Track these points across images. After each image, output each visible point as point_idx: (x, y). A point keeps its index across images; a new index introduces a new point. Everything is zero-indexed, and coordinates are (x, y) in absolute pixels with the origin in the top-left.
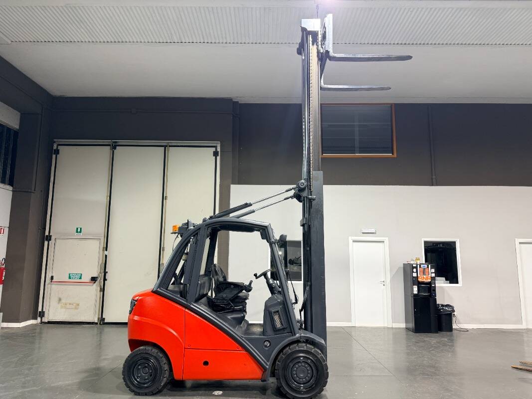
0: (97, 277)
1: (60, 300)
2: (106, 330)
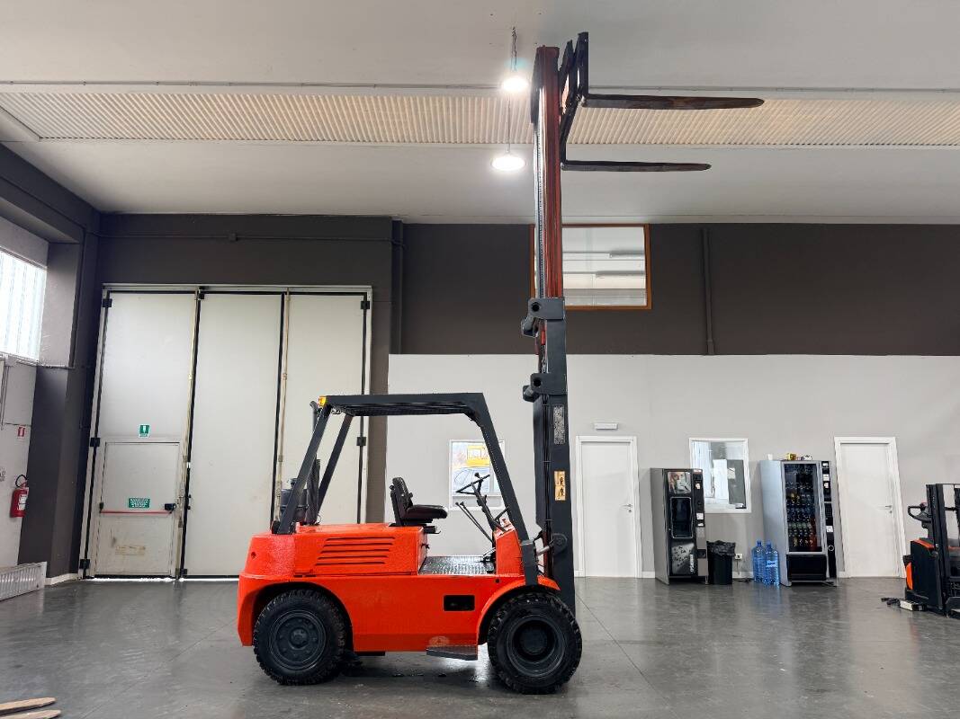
0: (174, 504)
1: (114, 540)
2: (189, 588)
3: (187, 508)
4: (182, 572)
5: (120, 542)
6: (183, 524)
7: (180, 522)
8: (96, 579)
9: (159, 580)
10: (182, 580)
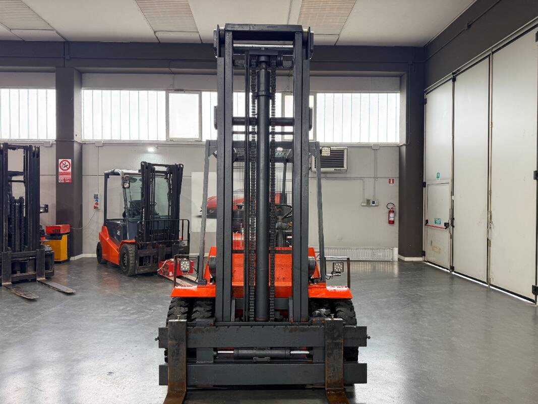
0: (448, 223)
1: (432, 242)
2: (456, 279)
3: (453, 227)
4: (452, 268)
5: (433, 244)
6: (452, 237)
7: (451, 235)
8: (428, 263)
9: (446, 270)
10: (453, 273)
